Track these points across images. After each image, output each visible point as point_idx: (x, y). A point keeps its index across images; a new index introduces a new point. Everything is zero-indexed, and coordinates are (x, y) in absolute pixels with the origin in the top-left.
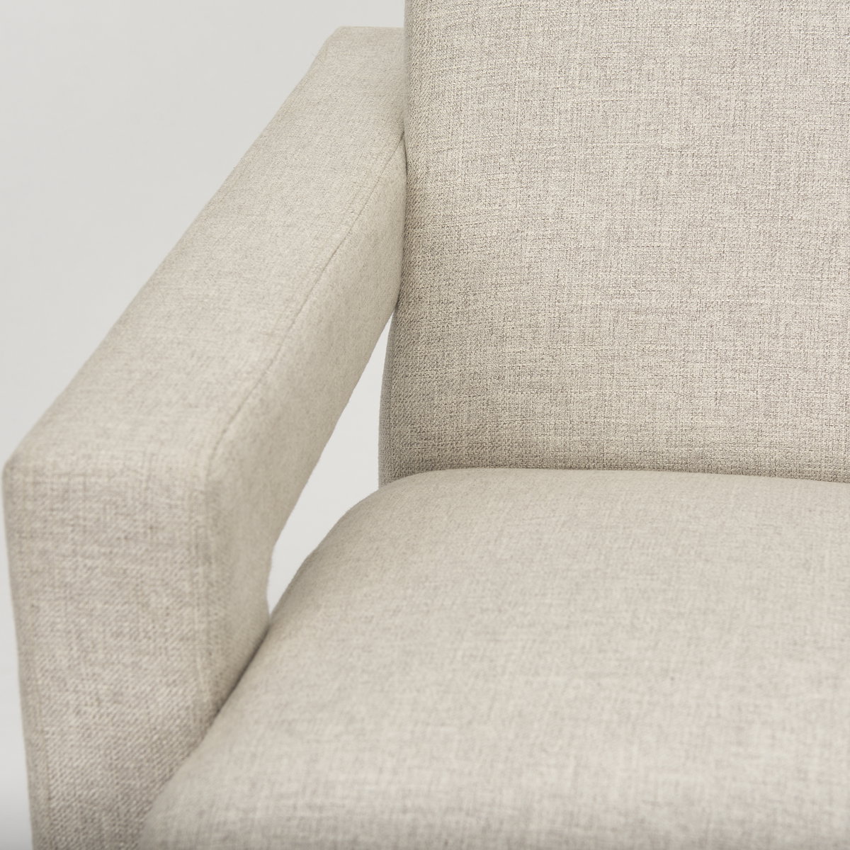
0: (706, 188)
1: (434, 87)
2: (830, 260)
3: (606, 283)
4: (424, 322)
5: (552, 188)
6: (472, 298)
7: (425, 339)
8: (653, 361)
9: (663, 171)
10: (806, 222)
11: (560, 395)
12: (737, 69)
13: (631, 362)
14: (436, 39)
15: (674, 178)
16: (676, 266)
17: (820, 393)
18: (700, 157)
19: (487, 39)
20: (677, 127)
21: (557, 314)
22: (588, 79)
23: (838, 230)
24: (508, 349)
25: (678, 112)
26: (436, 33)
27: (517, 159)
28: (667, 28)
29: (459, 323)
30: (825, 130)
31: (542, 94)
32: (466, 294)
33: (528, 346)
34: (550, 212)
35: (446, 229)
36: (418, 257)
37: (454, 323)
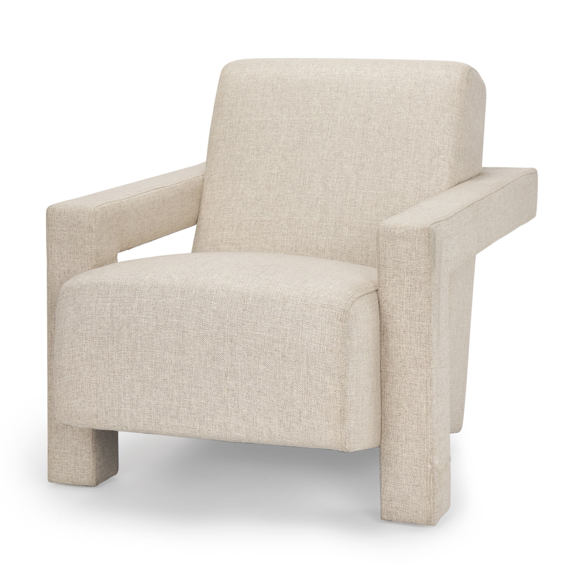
0: (283, 185)
1: (212, 157)
2: (316, 205)
3: (254, 213)
4: (203, 225)
5: (242, 185)
6: (216, 217)
7: (203, 230)
8: (265, 236)
9: (272, 180)
10: (310, 195)
11: (238, 246)
12: (294, 151)
13: (258, 236)
14: (214, 144)
15: (275, 182)
16: (273, 208)
17: (311, 244)
18: (282, 176)
19: (227, 143)
20: (277, 167)
21: (239, 222)
22: (254, 154)
23: (319, 197)
24: (225, 232)
25: (277, 163)
26: (214, 142)
27: (232, 177)
28: (276, 139)
29: (212, 225)
30: (317, 168)
31: (241, 159)
32: (215, 216)
33: (231, 231)
34: (240, 192)
35: (211, 198)
36: (203, 206)
37: (211, 225)
